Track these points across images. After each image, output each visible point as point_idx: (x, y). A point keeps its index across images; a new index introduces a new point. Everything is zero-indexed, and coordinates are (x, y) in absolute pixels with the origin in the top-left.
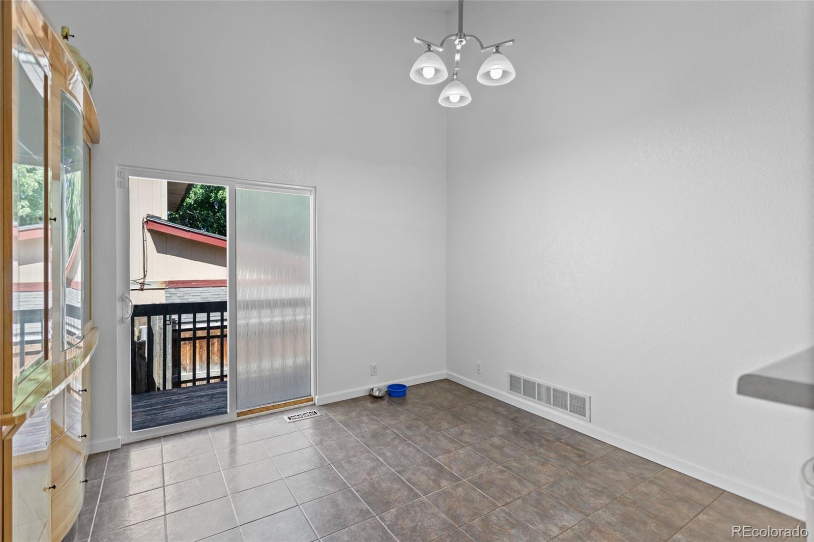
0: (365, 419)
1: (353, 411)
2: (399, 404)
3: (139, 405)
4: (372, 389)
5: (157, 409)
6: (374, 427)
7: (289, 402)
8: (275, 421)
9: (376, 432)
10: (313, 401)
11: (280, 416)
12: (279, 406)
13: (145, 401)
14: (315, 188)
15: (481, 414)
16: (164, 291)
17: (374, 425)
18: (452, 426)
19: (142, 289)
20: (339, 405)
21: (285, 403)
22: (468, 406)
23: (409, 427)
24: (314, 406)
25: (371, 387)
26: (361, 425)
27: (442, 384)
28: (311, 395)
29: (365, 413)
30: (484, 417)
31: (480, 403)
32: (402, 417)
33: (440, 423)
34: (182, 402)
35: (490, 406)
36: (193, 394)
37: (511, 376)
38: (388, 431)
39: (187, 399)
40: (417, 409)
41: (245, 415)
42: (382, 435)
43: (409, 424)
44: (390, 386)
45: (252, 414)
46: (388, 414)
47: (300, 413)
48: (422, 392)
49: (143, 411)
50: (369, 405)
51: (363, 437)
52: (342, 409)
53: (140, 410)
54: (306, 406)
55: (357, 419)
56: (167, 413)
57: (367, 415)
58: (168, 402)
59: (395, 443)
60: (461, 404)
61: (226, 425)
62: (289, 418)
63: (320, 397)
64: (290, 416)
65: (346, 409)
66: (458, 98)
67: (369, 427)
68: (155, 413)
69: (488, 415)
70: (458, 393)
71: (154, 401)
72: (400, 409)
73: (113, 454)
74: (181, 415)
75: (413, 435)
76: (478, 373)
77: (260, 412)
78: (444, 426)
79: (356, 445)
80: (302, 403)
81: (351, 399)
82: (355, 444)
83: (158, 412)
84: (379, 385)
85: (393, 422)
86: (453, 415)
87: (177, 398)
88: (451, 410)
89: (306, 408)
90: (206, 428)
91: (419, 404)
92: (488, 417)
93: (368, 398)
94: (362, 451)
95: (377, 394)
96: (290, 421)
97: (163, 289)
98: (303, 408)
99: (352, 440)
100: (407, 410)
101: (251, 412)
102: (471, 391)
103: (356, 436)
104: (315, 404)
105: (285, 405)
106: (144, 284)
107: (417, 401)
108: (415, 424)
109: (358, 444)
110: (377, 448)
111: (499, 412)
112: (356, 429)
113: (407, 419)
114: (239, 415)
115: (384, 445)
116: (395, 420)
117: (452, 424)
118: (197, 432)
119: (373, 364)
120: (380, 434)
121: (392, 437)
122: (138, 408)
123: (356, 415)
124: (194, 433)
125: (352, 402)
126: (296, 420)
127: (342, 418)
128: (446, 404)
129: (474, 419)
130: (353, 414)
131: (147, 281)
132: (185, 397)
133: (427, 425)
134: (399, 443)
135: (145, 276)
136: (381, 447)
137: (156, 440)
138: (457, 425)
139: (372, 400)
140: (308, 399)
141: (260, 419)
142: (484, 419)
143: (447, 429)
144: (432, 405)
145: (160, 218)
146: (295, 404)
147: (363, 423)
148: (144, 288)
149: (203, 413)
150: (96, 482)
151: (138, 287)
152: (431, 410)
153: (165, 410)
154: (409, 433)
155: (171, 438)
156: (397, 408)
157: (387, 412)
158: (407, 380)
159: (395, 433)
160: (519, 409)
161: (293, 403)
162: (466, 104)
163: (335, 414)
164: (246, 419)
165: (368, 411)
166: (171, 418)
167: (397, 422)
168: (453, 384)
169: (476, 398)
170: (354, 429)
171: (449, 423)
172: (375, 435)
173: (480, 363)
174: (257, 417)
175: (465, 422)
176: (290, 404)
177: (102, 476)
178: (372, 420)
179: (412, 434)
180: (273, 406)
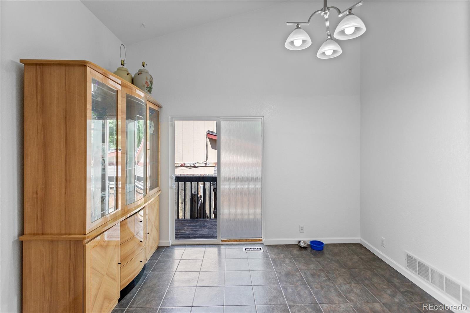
0: (287, 261)
1: (282, 253)
2: (315, 255)
3: (191, 224)
4: (300, 241)
5: (197, 228)
6: (290, 268)
7: (249, 240)
8: (238, 249)
9: (290, 272)
10: (262, 241)
11: (242, 247)
12: (243, 241)
13: (194, 223)
14: (264, 116)
15: (375, 280)
16: (214, 167)
17: (291, 267)
18: (346, 283)
19: (206, 166)
20: (277, 247)
21: (246, 240)
22: (367, 270)
23: (313, 275)
24: (262, 245)
25: (299, 239)
26: (282, 265)
27: (354, 247)
28: (262, 238)
29: (290, 256)
30: (376, 283)
31: (379, 270)
32: (312, 266)
33: (337, 278)
34: (208, 227)
35: (387, 275)
36: (214, 223)
37: (408, 256)
38: (297, 274)
39: (210, 226)
40: (326, 262)
41: (225, 242)
42: (292, 275)
43: (314, 272)
44: (312, 242)
45: (229, 242)
46: (303, 261)
47: (253, 247)
48: (336, 250)
49: (191, 228)
50: (296, 252)
51: (280, 273)
52: (277, 251)
53: (191, 227)
54: (258, 244)
55: (282, 260)
56: (200, 231)
57: (290, 258)
58: (202, 225)
59: (297, 284)
60: (362, 267)
61: (215, 245)
62: (245, 249)
63: (265, 240)
64: (246, 248)
65: (279, 251)
66: (331, 52)
67: (287, 267)
68: (195, 230)
69: (381, 282)
70: (363, 257)
71: (197, 223)
72: (313, 259)
73: (167, 248)
74: (204, 234)
75: (313, 282)
76: (382, 245)
77: (233, 242)
78: (339, 281)
79: (273, 278)
80: (256, 241)
81: (286, 245)
82: (272, 276)
83: (197, 230)
84: (305, 239)
85: (304, 268)
86: (351, 274)
87: (207, 224)
88: (352, 270)
89: (257, 245)
90: (205, 245)
91: (329, 259)
92: (380, 284)
93: (297, 246)
94: (274, 283)
95: (302, 244)
96: (246, 251)
97: (214, 166)
98: (255, 244)
99: (273, 273)
100: (318, 261)
101: (228, 241)
102: (376, 259)
103: (276, 271)
104: (263, 243)
105: (246, 241)
106: (207, 164)
107: (329, 256)
108: (319, 273)
109: (274, 277)
110: (285, 283)
111: (393, 282)
112: (278, 266)
113: (315, 268)
114: (222, 241)
115: (290, 283)
116: (306, 266)
117: (346, 281)
118: (201, 246)
119: (302, 225)
120: (291, 274)
121: (298, 279)
122: (190, 226)
123: (283, 257)
124: (200, 246)
125: (285, 247)
126: (249, 251)
127: (274, 256)
128: (350, 264)
129: (367, 282)
130: (282, 255)
131: (208, 162)
132: (210, 224)
133: (327, 276)
134: (300, 284)
135: (207, 160)
136: (287, 284)
137: (184, 246)
138: (350, 283)
139: (298, 248)
140: (259, 239)
141: (232, 246)
142: (376, 285)
143: (340, 284)
144: (338, 262)
145: (213, 132)
146: (252, 241)
147: (285, 263)
148: (207, 166)
149: (213, 235)
150: (154, 261)
151: (204, 165)
152: (336, 265)
153: (199, 230)
154: (311, 279)
155: (190, 246)
156: (312, 258)
157: (304, 260)
158: (325, 240)
159: (301, 276)
160: (414, 284)
161: (251, 241)
162: (340, 54)
163: (271, 253)
164: (225, 244)
165: (292, 256)
166: (200, 234)
167: (307, 268)
168: (364, 249)
169: (377, 265)
170: (277, 266)
171: (344, 279)
172: (288, 274)
173: (384, 239)
174: (231, 245)
175: (358, 283)
176: (249, 241)
177: (158, 258)
178: (291, 262)
179: (313, 280)
180: (240, 240)
